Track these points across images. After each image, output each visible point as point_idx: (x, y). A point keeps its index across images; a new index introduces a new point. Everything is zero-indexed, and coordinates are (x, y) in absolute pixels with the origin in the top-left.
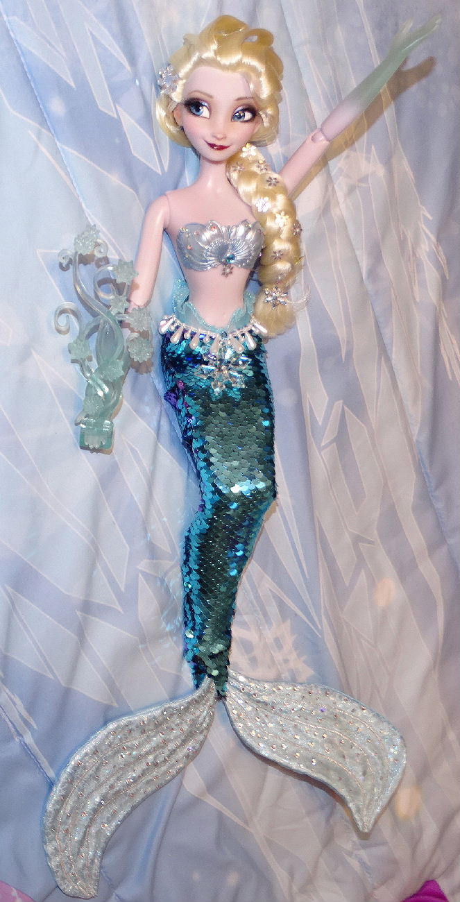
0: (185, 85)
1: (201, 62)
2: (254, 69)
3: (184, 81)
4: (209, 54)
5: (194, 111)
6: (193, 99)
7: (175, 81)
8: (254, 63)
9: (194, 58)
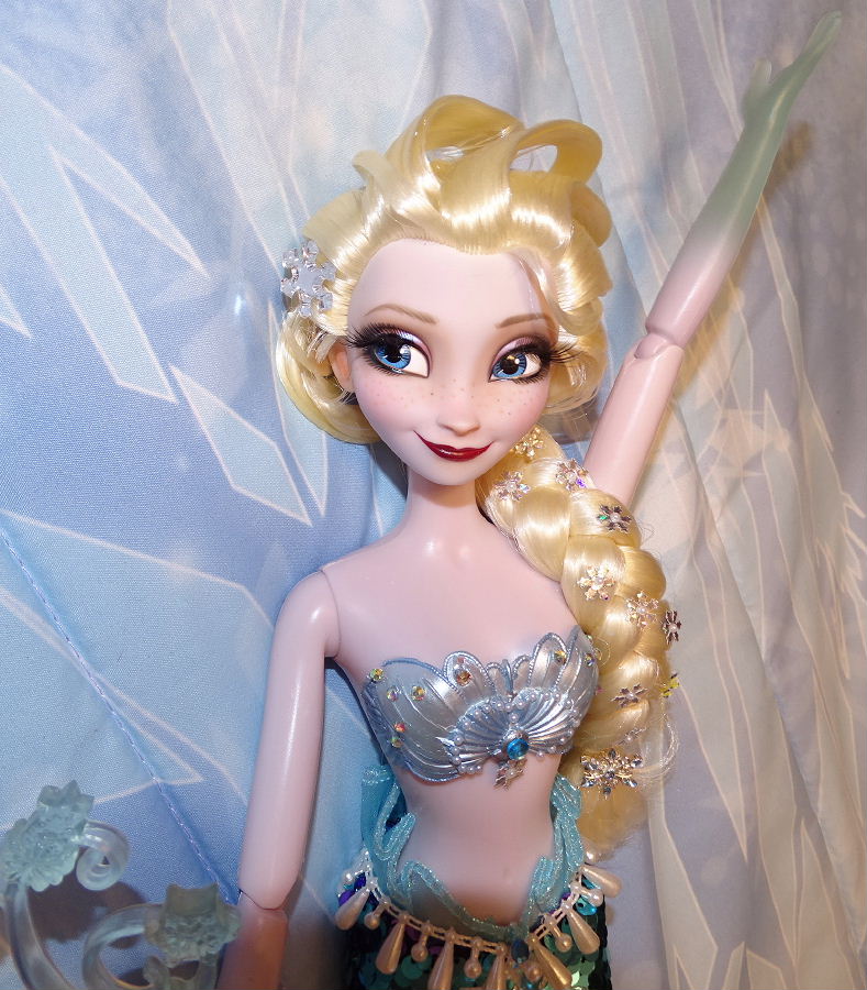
0: (351, 290)
1: (393, 224)
2: (542, 238)
3: (350, 281)
4: (413, 202)
5: (384, 359)
6: (382, 327)
7: (326, 284)
8: (545, 219)
9: (374, 217)
